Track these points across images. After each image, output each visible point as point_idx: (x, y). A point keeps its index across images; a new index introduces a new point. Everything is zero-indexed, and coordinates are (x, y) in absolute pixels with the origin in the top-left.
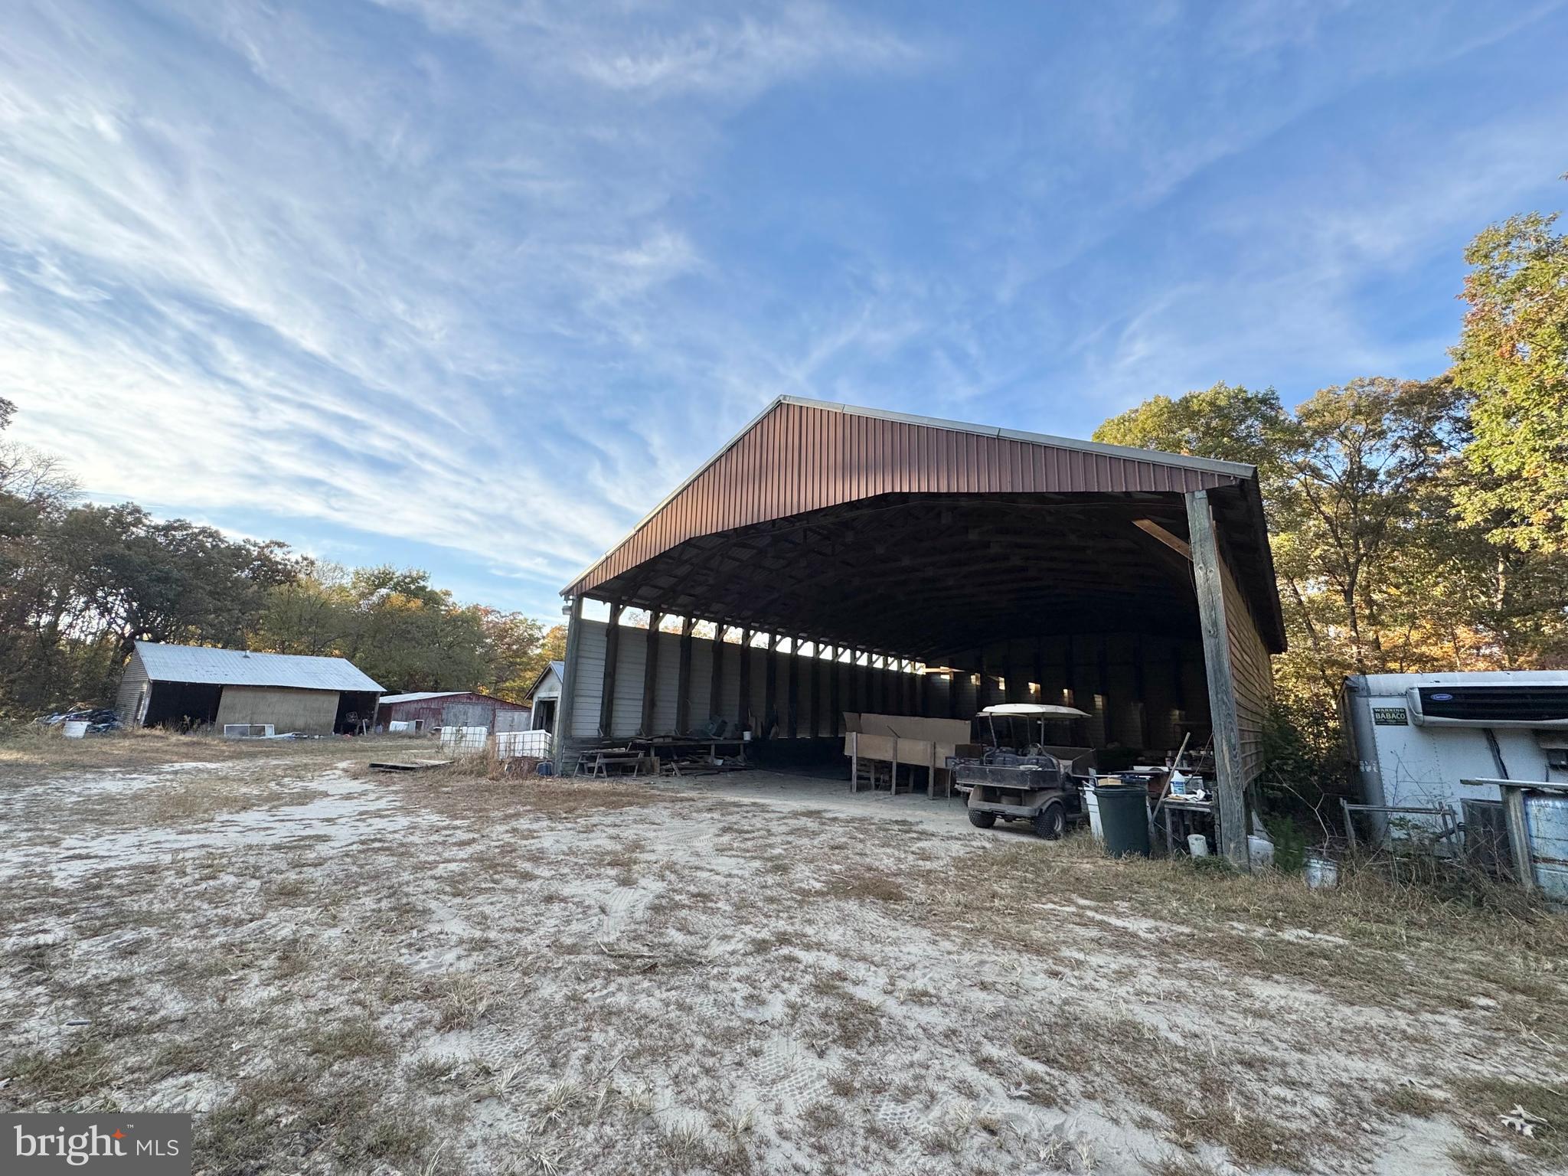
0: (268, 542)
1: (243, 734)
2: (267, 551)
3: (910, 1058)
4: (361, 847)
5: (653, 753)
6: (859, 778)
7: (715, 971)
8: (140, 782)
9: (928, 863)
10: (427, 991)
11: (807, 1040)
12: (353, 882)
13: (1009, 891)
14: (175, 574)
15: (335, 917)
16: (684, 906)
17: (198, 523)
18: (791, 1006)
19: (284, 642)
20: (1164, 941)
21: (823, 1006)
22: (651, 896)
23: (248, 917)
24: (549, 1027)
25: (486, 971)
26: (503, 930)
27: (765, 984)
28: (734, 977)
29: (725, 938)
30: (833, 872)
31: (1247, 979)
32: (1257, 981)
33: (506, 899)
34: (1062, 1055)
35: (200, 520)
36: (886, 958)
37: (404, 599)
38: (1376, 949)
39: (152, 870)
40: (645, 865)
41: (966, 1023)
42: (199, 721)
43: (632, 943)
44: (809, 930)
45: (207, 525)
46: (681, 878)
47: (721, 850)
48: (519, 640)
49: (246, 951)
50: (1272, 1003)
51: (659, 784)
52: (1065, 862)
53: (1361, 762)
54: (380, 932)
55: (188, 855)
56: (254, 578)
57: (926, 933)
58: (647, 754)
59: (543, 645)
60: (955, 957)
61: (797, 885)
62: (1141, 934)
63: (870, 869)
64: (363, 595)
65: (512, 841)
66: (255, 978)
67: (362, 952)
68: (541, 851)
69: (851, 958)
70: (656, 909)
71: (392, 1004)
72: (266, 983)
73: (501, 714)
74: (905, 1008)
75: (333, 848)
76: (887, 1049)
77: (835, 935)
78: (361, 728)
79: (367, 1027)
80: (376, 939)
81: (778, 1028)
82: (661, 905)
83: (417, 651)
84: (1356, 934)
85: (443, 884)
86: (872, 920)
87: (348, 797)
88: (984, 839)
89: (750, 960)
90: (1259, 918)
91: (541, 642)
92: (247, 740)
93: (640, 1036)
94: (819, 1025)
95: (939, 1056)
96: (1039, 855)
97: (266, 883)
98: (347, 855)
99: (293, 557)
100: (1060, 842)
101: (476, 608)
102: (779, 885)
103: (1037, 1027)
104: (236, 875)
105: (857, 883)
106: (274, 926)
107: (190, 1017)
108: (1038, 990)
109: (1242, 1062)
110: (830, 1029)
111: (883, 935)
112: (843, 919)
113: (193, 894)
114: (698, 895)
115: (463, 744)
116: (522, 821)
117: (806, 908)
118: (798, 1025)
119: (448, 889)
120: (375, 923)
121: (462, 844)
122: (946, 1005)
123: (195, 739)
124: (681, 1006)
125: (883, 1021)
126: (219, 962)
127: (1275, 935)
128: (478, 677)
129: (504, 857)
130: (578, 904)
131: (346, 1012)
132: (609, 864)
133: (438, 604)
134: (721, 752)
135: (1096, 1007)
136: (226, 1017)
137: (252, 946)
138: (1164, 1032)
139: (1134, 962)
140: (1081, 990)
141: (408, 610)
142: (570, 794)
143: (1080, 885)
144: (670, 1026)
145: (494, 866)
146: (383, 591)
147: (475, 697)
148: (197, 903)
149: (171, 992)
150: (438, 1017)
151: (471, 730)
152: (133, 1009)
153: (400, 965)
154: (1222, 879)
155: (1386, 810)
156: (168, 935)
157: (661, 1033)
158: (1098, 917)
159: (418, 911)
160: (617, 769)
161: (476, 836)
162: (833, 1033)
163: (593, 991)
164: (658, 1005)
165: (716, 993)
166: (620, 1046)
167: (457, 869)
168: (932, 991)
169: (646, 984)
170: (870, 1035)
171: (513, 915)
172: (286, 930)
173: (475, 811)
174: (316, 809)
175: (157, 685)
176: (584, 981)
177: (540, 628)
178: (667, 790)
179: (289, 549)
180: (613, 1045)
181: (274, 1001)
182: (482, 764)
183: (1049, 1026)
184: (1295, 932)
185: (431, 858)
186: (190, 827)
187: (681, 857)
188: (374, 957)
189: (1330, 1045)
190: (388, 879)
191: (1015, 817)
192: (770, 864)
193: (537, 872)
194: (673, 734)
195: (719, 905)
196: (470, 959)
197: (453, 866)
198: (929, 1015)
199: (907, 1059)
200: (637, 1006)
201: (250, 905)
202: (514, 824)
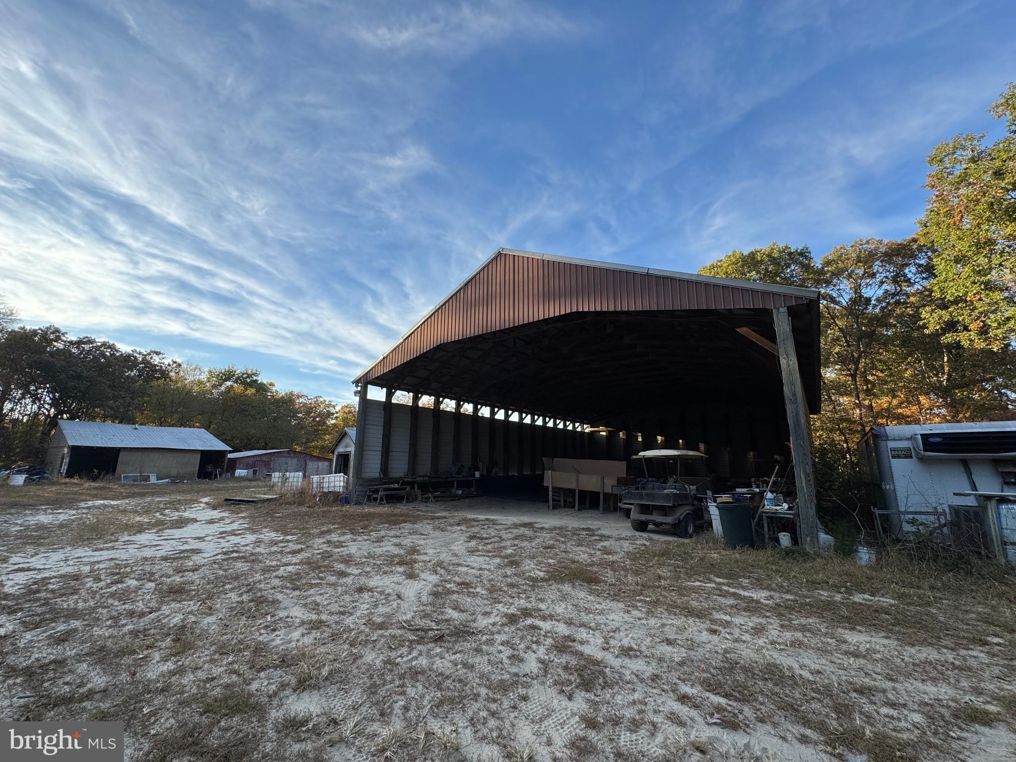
0: (149, 351)
1: (134, 481)
2: (148, 358)
3: (632, 698)
4: (224, 557)
5: (416, 487)
6: (554, 500)
7: (484, 638)
8: (64, 515)
9: (611, 556)
10: (283, 661)
11: (559, 687)
12: (221, 582)
13: (669, 574)
14: (85, 373)
15: (210, 608)
16: (454, 592)
17: (100, 340)
18: (542, 662)
19: (161, 418)
20: (778, 605)
21: (564, 661)
22: (430, 585)
23: (148, 610)
24: (374, 685)
25: (323, 644)
26: (331, 614)
27: (520, 647)
28: (499, 641)
29: (487, 614)
30: (550, 565)
31: (840, 630)
32: (847, 631)
33: (330, 591)
34: (734, 690)
35: (101, 338)
36: (598, 624)
37: (242, 388)
38: (916, 606)
39: (76, 577)
40: (423, 564)
41: (663, 670)
42: (104, 472)
43: (424, 620)
44: (543, 606)
45: (106, 341)
46: (449, 572)
47: (472, 552)
48: (319, 415)
49: (149, 635)
50: (861, 647)
51: (421, 508)
52: (701, 554)
53: (883, 483)
54: (244, 618)
55: (102, 566)
56: (139, 376)
57: (621, 605)
58: (413, 488)
59: (337, 418)
60: (644, 622)
61: (527, 574)
62: (762, 601)
63: (573, 562)
64: (214, 386)
65: (329, 549)
66: (157, 656)
67: (232, 633)
68: (349, 555)
69: (575, 625)
70: (436, 594)
71: (259, 672)
72: (165, 660)
73: (310, 464)
74: (620, 660)
75: (205, 558)
76: (614, 691)
77: (560, 609)
78: (216, 475)
79: (243, 690)
80: (242, 623)
81: (536, 679)
82: (438, 591)
83: (252, 423)
84: (900, 597)
85: (285, 582)
86: (583, 597)
87: (211, 522)
88: (642, 539)
89: (507, 629)
90: (836, 588)
91: (335, 415)
92: (138, 485)
93: (441, 689)
94: (564, 676)
95: (651, 695)
96: (682, 549)
97: (159, 584)
98: (215, 563)
99: (166, 362)
100: (693, 540)
101: (291, 393)
102: (515, 575)
103: (712, 671)
104: (137, 580)
105: (567, 572)
106: (167, 616)
107: (110, 688)
108: (705, 643)
109: (855, 691)
110: (572, 678)
111: (592, 607)
112: (564, 598)
113: (106, 595)
114: (463, 583)
115: (287, 484)
116: (333, 535)
117: (536, 591)
118: (549, 676)
119: (288, 585)
120: (239, 611)
121: (294, 552)
122: (646, 657)
123: (101, 485)
124: (465, 665)
125: (607, 670)
126: (130, 645)
127: (849, 599)
128: (294, 439)
129: (324, 561)
130: (382, 593)
131: (226, 680)
132: (398, 564)
133: (266, 391)
134: (461, 485)
135: (747, 654)
136: (137, 687)
137: (152, 631)
138: (798, 671)
139: (763, 621)
140: (734, 642)
141: (246, 395)
142: (364, 516)
143: (713, 569)
144: (460, 681)
145: (318, 568)
146: (229, 383)
147: (292, 453)
148: (110, 601)
149: (94, 669)
150: (294, 681)
151: (292, 474)
152: (67, 683)
153: (260, 643)
154: (805, 561)
155: (899, 513)
156: (90, 625)
157: (455, 686)
158: (732, 590)
159: (270, 602)
160: (393, 498)
161: (303, 546)
162: (575, 680)
163: (401, 656)
164: (450, 665)
165: (488, 654)
166: (428, 698)
167: (293, 570)
168: (635, 647)
169: (438, 650)
170: (601, 681)
171: (336, 602)
172: (177, 618)
173: (300, 530)
174: (189, 531)
175: (75, 450)
176: (394, 649)
177: (334, 407)
178: (428, 511)
179: (164, 356)
180: (422, 697)
181: (172, 673)
182: (301, 496)
183: (720, 669)
184: (861, 596)
185: (274, 563)
186: (101, 546)
187: (445, 557)
188: (242, 636)
189: (909, 675)
190: (246, 579)
191: (661, 524)
192: (506, 560)
193: (349, 571)
194: (429, 474)
195: (478, 590)
196: (311, 636)
197: (290, 568)
198: (637, 665)
199: (631, 698)
200: (435, 667)
201: (149, 601)
202: (328, 537)
